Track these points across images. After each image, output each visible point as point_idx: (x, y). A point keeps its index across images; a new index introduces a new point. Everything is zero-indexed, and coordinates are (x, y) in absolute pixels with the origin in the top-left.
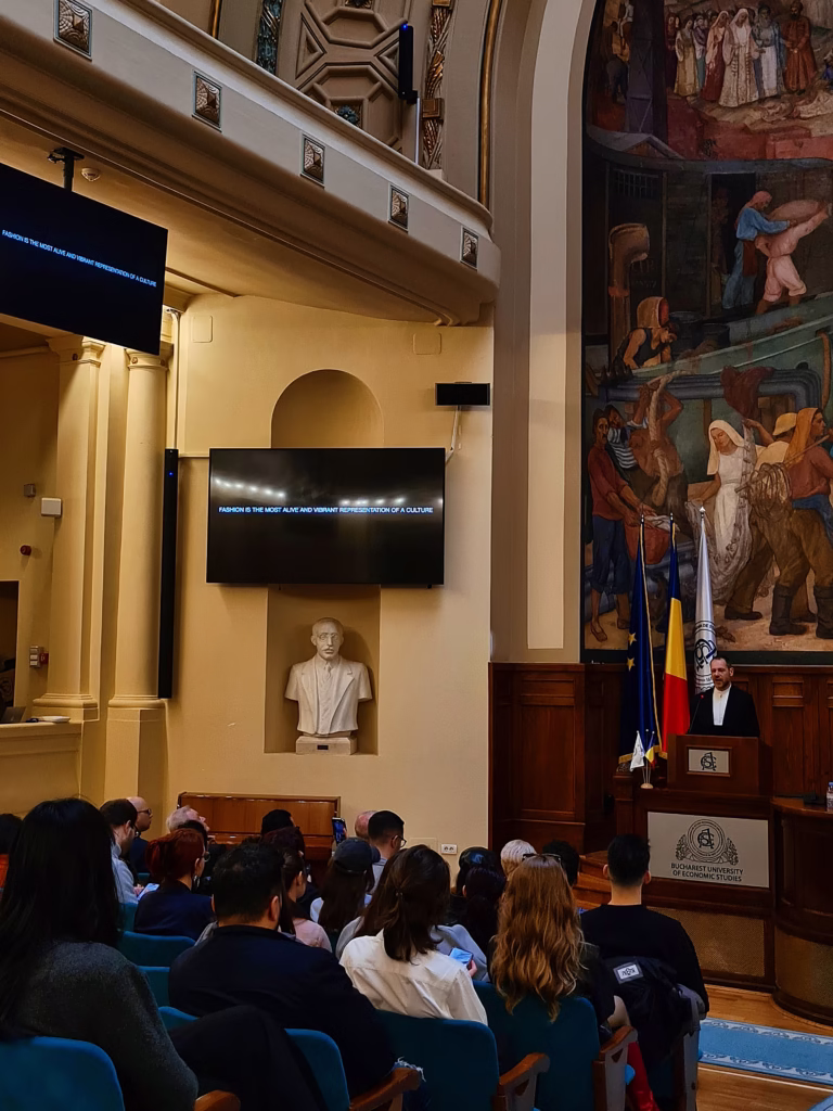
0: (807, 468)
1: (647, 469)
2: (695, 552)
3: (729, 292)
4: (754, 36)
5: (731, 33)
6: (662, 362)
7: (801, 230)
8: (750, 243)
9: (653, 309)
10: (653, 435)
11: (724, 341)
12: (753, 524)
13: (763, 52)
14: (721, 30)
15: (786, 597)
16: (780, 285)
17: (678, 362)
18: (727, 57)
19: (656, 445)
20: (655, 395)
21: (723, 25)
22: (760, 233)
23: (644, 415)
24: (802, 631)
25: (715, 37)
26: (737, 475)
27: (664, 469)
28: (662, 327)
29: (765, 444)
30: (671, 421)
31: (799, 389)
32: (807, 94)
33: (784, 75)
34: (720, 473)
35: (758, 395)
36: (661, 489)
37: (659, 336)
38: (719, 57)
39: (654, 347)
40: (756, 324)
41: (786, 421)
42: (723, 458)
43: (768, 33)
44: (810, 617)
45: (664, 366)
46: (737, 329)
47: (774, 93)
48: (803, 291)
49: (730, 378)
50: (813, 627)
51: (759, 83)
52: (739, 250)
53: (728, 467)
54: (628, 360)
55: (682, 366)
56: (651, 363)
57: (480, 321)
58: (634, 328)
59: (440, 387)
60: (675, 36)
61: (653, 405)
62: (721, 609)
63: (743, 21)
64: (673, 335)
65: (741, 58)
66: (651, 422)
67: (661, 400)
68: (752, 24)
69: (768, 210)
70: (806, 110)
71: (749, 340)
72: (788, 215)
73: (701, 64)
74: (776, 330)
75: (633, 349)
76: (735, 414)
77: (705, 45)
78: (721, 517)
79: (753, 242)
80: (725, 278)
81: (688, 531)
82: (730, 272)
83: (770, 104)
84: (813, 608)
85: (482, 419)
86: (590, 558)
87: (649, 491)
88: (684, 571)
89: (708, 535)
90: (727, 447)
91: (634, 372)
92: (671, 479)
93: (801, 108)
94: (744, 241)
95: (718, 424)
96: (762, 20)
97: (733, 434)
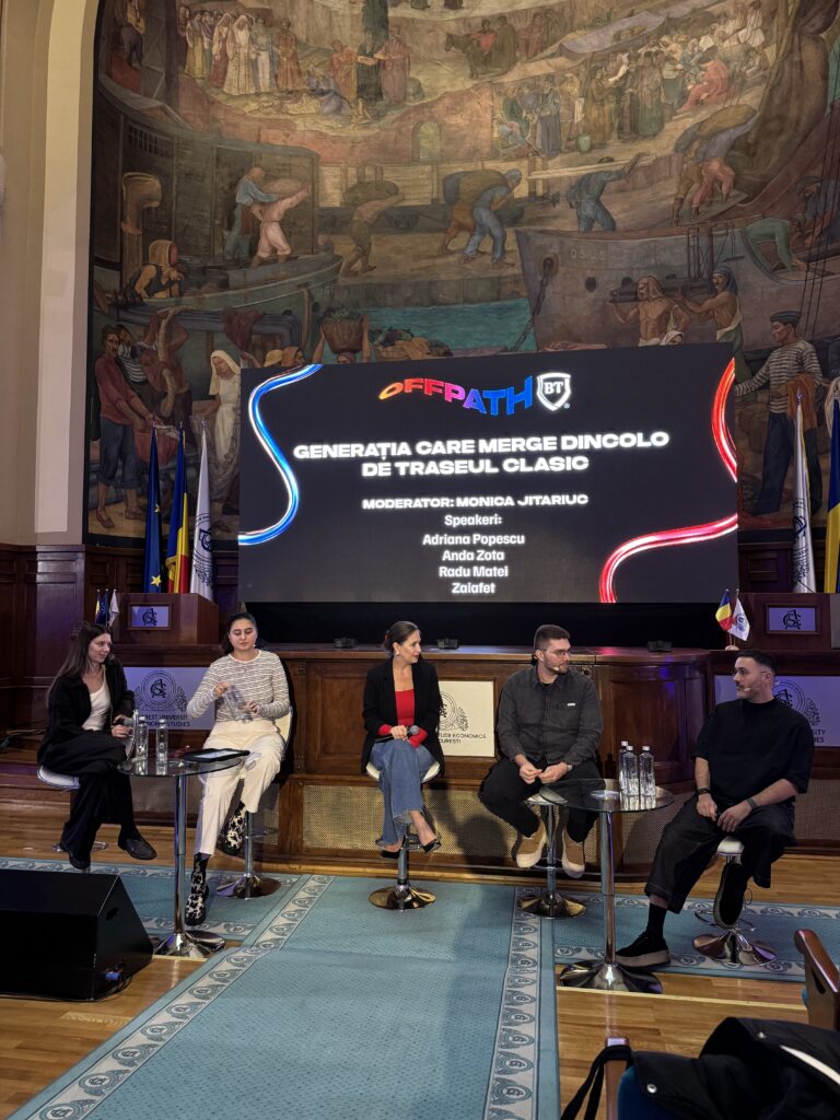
1: (156, 385)
2: (198, 458)
4: (252, 41)
5: (233, 34)
6: (171, 296)
7: (286, 203)
8: (247, 209)
9: (163, 249)
10: (161, 356)
11: (225, 285)
13: (258, 54)
14: (225, 29)
16: (270, 245)
17: (184, 298)
18: (230, 53)
19: (165, 365)
20: (164, 323)
21: (226, 25)
22: (255, 201)
23: (154, 339)
25: (220, 34)
26: (233, 396)
27: (171, 386)
28: (172, 266)
30: (179, 346)
31: (285, 332)
32: (294, 95)
33: (276, 77)
34: (221, 393)
35: (251, 332)
36: (167, 405)
37: (169, 273)
38: (224, 52)
39: (164, 282)
41: (274, 355)
42: (222, 381)
43: (262, 40)
45: (173, 299)
46: (235, 276)
47: (268, 90)
48: (288, 252)
49: (229, 316)
51: (256, 80)
52: (238, 212)
53: (226, 389)
55: (189, 302)
56: (161, 295)
58: (146, 262)
60: (186, 25)
61: (162, 331)
62: (219, 507)
63: (244, 26)
64: (182, 275)
65: (242, 57)
67: (169, 326)
68: (250, 29)
69: (262, 183)
70: (292, 107)
71: (245, 286)
72: (278, 190)
73: (208, 54)
74: (267, 281)
75: (143, 281)
76: (233, 346)
77: (212, 39)
78: (221, 430)
79: (250, 207)
80: (226, 233)
82: (230, 228)
83: (264, 98)
87: (157, 403)
89: (208, 444)
90: (227, 374)
91: (145, 300)
92: (177, 396)
93: (289, 106)
94: (242, 205)
95: (219, 354)
96: (259, 28)
97: (231, 363)
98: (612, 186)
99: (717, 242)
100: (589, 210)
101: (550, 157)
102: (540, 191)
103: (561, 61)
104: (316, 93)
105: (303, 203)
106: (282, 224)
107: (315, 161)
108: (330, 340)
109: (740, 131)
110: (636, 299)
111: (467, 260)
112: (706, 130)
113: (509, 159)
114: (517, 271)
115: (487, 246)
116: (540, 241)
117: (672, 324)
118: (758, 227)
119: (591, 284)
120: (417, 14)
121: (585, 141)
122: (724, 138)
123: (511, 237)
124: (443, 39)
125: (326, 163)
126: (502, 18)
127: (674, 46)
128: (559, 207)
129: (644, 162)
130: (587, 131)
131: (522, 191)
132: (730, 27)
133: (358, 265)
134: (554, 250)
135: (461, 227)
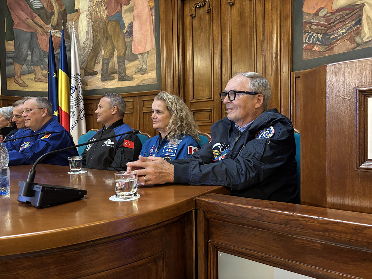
0: (113, 1)
1: (48, 9)
24: (113, 78)
44: (115, 72)
53: (83, 5)
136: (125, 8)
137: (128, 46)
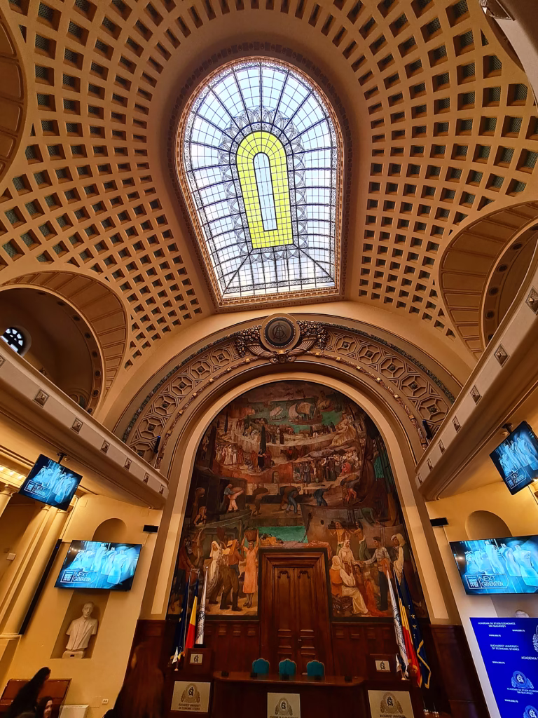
0: (234, 557)
1: (195, 554)
2: (204, 581)
3: (221, 506)
4: (232, 451)
5: (228, 450)
6: (203, 524)
7: (238, 494)
8: (227, 496)
9: (203, 510)
10: (198, 544)
11: (218, 520)
12: (219, 573)
13: (234, 454)
15: (225, 596)
16: (232, 507)
18: (227, 454)
19: (198, 547)
21: (226, 448)
22: (229, 494)
23: (197, 538)
24: (228, 608)
25: (225, 450)
26: (217, 557)
27: (199, 554)
28: (205, 514)
29: (225, 549)
30: (203, 540)
31: (234, 534)
32: (241, 464)
33: (237, 460)
34: (213, 556)
35: (224, 535)
36: (197, 561)
37: (204, 517)
38: (225, 454)
39: (202, 519)
40: (227, 516)
41: (230, 542)
42: (214, 552)
43: (235, 451)
44: (230, 603)
46: (221, 517)
47: (235, 463)
48: (237, 509)
49: (219, 530)
50: (231, 607)
51: (232, 461)
52: (224, 497)
53: (215, 555)
54: (195, 523)
55: (208, 525)
56: (200, 524)
57: (160, 509)
58: (198, 514)
59: (145, 526)
60: (217, 448)
61: (199, 536)
62: (208, 600)
63: (230, 448)
64: (207, 517)
65: (229, 455)
66: (198, 540)
67: (201, 534)
68: (232, 448)
69: (231, 488)
70: (241, 468)
71: (224, 520)
73: (221, 455)
74: (230, 518)
75: (196, 520)
76: (218, 540)
77: (222, 451)
78: (212, 570)
80: (220, 504)
81: (203, 574)
82: (222, 502)
84: (232, 600)
85: (155, 536)
86: (175, 582)
87: (194, 561)
88: (200, 587)
90: (215, 549)
91: (196, 526)
92: (200, 558)
94: (225, 495)
95: (214, 542)
96: (234, 448)
97: (217, 545)
98: (325, 493)
99: (355, 512)
100: (320, 500)
101: (309, 483)
102: (306, 493)
103: (309, 458)
104: (247, 464)
105: (242, 494)
106: (236, 500)
107: (246, 482)
108: (247, 537)
109: (356, 481)
110: (335, 528)
111: (287, 512)
112: (348, 480)
113: (297, 483)
114: (301, 516)
115: (293, 508)
116: (308, 508)
117: (346, 538)
118: (365, 509)
119: (322, 522)
120: (273, 445)
121: (317, 480)
122: (352, 483)
123: (299, 505)
124: (280, 451)
125: (249, 483)
126: (294, 447)
127: (336, 457)
128: (312, 498)
129: (334, 487)
130: (317, 477)
131: (301, 493)
132: (350, 455)
133: (256, 513)
134: (311, 511)
135: (285, 502)
136: (240, 562)
137: (240, 587)
